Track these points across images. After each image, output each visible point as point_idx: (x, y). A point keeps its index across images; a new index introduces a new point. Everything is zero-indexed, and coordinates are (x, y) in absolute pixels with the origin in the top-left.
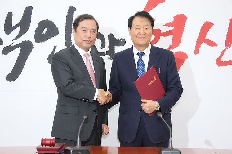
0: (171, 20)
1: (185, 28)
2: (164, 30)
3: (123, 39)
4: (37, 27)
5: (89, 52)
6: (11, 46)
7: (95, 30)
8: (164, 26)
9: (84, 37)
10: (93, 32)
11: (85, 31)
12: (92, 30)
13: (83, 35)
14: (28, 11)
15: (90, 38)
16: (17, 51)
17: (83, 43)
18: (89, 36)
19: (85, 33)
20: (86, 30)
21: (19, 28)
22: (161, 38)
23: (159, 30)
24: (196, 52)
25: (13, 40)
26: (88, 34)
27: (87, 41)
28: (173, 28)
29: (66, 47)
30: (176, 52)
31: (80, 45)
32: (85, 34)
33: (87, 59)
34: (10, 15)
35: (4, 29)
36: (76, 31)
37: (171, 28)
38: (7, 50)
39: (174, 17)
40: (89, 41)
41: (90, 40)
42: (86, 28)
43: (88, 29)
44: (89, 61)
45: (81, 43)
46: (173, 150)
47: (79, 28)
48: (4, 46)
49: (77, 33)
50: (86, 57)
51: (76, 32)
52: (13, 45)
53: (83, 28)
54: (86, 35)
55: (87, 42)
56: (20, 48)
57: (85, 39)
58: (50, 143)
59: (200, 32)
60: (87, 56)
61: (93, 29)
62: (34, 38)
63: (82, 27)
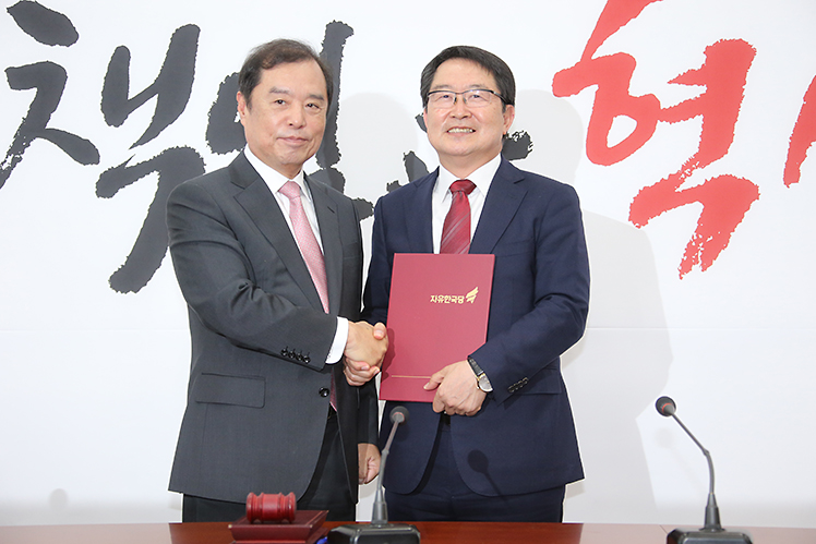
0: (698, 61)
1: (749, 90)
2: (671, 97)
3: (521, 135)
4: (215, 97)
5: (299, 179)
6: (128, 166)
7: (321, 98)
8: (670, 82)
9: (279, 124)
10: (311, 106)
11: (280, 102)
12: (307, 98)
13: (274, 117)
14: (185, 43)
15: (301, 127)
16: (148, 186)
17: (276, 146)
18: (297, 121)
19: (282, 109)
20: (287, 98)
21: (153, 102)
22: (661, 126)
23: (650, 101)
24: (791, 175)
25: (134, 145)
26: (295, 113)
27: (291, 138)
28: (703, 89)
29: (318, 168)
30: (716, 177)
31: (267, 155)
32: (282, 115)
33: (293, 203)
34: (121, 58)
35: (100, 107)
36: (248, 102)
37: (697, 91)
38: (111, 183)
39: (708, 51)
40: (299, 139)
41: (300, 136)
42: (285, 92)
43: (293, 96)
44: (300, 210)
45: (271, 146)
46: (723, 533)
47: (260, 93)
48: (103, 166)
49: (254, 109)
50: (290, 198)
51: (250, 109)
52: (132, 163)
53: (273, 91)
54: (286, 119)
55: (292, 143)
56: (156, 173)
57: (283, 131)
58: (279, 510)
59: (802, 102)
60: (294, 193)
61: (313, 96)
62: (205, 136)
63: (269, 88)
